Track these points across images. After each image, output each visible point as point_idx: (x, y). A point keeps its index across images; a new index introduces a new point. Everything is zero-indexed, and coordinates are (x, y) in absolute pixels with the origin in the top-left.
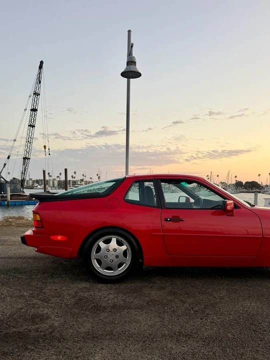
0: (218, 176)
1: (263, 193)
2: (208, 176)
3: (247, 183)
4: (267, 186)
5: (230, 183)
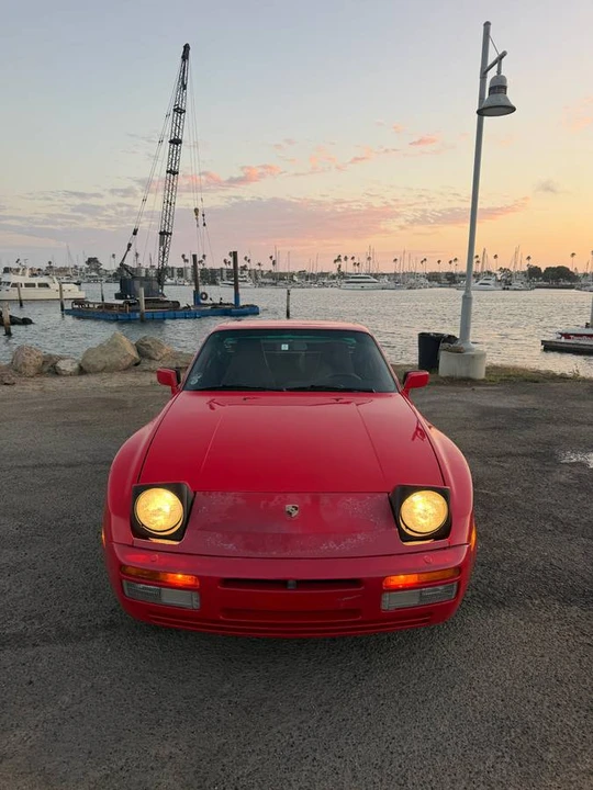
0: (496, 257)
1: (578, 289)
2: (477, 257)
3: (548, 269)
4: (586, 275)
5: (518, 269)
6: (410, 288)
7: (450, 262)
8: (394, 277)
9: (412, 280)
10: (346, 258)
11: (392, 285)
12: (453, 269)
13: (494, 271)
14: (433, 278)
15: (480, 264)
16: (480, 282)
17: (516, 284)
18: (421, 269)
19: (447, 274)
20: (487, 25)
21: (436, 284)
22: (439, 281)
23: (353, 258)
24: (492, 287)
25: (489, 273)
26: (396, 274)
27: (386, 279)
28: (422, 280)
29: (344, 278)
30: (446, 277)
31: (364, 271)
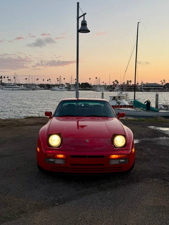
0: (64, 79)
1: (93, 91)
2: (58, 79)
3: (82, 84)
4: (94, 86)
5: (72, 83)
6: (33, 90)
7: (48, 80)
8: (26, 85)
9: (34, 87)
10: (4, 77)
11: (26, 88)
12: (49, 83)
13: (64, 84)
14: (42, 86)
15: (59, 82)
16: (60, 88)
17: (72, 89)
18: (37, 83)
19: (47, 85)
20: (78, 3)
21: (43, 88)
22: (44, 87)
23: (8, 77)
24: (64, 90)
25: (62, 85)
26: (26, 84)
27: (23, 86)
28: (38, 87)
29: (4, 85)
30: (46, 86)
31: (13, 83)
